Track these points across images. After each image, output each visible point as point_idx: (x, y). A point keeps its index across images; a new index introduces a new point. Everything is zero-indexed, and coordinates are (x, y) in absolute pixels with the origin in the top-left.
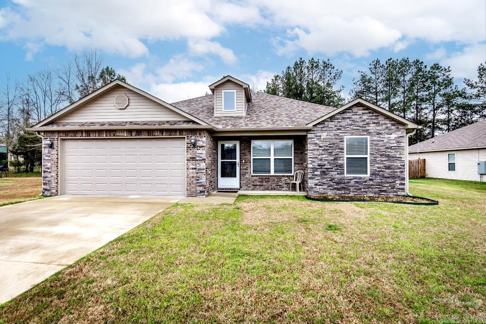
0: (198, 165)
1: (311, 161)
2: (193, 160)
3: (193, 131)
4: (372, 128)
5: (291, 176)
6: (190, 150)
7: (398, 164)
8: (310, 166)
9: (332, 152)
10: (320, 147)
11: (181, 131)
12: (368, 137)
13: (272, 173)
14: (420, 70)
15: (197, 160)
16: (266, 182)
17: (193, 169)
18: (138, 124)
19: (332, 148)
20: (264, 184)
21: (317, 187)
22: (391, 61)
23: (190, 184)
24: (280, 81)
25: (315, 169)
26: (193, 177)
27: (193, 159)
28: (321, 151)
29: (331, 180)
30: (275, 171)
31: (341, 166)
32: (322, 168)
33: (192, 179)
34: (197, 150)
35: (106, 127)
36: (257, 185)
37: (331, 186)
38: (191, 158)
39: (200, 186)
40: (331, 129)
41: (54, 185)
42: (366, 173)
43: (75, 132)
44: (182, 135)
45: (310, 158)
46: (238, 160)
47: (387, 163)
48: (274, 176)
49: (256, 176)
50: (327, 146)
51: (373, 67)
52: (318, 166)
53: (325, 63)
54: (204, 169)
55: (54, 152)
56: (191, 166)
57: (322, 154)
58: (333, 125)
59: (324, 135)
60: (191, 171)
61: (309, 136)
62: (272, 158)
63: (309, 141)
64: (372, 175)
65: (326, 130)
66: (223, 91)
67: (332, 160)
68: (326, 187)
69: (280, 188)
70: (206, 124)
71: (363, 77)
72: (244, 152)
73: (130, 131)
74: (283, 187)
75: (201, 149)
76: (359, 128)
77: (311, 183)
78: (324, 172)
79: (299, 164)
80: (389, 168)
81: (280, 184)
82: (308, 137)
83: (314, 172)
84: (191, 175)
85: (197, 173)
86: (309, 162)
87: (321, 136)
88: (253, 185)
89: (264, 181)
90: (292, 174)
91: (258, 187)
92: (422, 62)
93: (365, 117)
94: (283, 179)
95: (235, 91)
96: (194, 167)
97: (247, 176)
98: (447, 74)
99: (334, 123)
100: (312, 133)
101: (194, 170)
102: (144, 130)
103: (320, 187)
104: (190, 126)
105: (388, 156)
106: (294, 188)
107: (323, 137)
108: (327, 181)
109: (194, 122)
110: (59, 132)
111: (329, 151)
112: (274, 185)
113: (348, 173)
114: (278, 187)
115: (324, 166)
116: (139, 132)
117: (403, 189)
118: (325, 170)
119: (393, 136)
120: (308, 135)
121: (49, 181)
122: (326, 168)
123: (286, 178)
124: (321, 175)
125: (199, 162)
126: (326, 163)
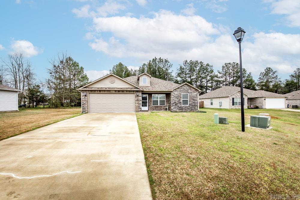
0: (139, 102)
3: (137, 91)
4: (189, 91)
6: (137, 97)
7: (196, 102)
8: (172, 102)
10: (175, 97)
11: (133, 91)
12: (188, 94)
13: (159, 105)
14: (202, 66)
16: (157, 108)
18: (119, 89)
19: (178, 97)
22: (191, 61)
23: (136, 108)
24: (145, 67)
25: (173, 103)
27: (137, 100)
30: (160, 105)
31: (181, 102)
34: (139, 97)
35: (108, 89)
37: (178, 108)
39: (140, 109)
40: (178, 91)
41: (87, 109)
42: (188, 104)
43: (95, 91)
45: (172, 100)
46: (148, 101)
47: (194, 102)
49: (154, 106)
51: (185, 63)
53: (165, 60)
54: (141, 104)
55: (86, 97)
56: (137, 103)
57: (175, 99)
59: (176, 93)
61: (172, 93)
62: (159, 100)
63: (172, 95)
64: (189, 105)
66: (143, 77)
70: (142, 89)
71: (181, 67)
72: (149, 98)
73: (116, 91)
76: (186, 91)
77: (172, 108)
79: (167, 102)
80: (194, 103)
84: (137, 105)
85: (139, 105)
90: (165, 105)
91: (154, 110)
92: (203, 63)
93: (187, 88)
94: (162, 107)
95: (147, 77)
97: (151, 106)
98: (212, 68)
99: (179, 89)
102: (121, 91)
103: (175, 109)
104: (137, 90)
105: (194, 99)
106: (166, 109)
107: (176, 94)
109: (138, 88)
110: (88, 90)
112: (159, 109)
113: (183, 104)
114: (161, 109)
116: (119, 91)
117: (198, 109)
119: (195, 94)
121: (85, 108)
122: (176, 103)
124: (175, 105)
126: (177, 101)
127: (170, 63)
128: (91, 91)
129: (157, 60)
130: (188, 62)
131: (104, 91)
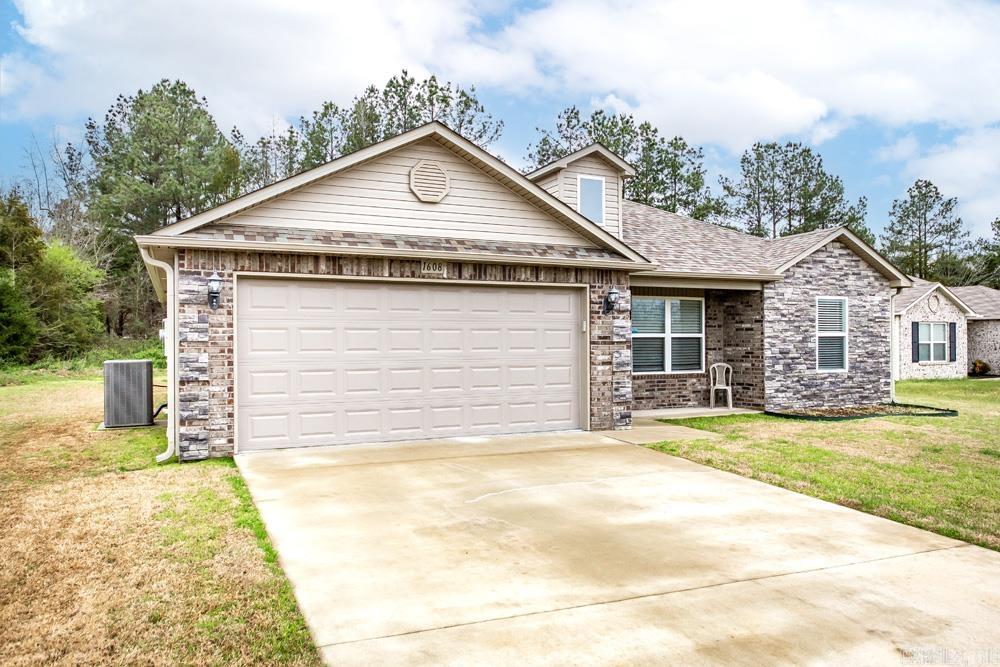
0: (616, 355)
1: (769, 343)
2: (605, 343)
3: (604, 273)
4: (851, 281)
6: (599, 318)
7: (881, 349)
8: (768, 353)
9: (799, 327)
10: (783, 315)
11: (579, 271)
12: (846, 298)
13: (668, 370)
14: (651, 146)
15: (613, 343)
16: (659, 390)
17: (604, 363)
19: (797, 320)
20: (657, 394)
21: (780, 395)
22: (600, 118)
23: (598, 399)
25: (775, 360)
26: (604, 383)
27: (605, 339)
28: (784, 324)
29: (798, 381)
30: (674, 366)
31: (811, 352)
32: (785, 358)
33: (603, 388)
34: (614, 318)
36: (643, 398)
37: (798, 392)
38: (600, 338)
39: (618, 404)
40: (797, 281)
41: (220, 422)
42: (841, 366)
43: (294, 258)
44: (581, 282)
45: (769, 337)
47: (870, 348)
48: (673, 376)
49: (642, 377)
50: (792, 314)
51: (565, 122)
52: (781, 353)
53: (463, 94)
54: (628, 364)
55: (220, 317)
56: (601, 358)
57: (786, 330)
58: (800, 273)
60: (600, 368)
62: (668, 336)
63: (767, 303)
64: (853, 368)
65: (790, 283)
66: (579, 176)
67: (799, 342)
68: (791, 394)
69: (681, 401)
73: (458, 266)
74: (689, 400)
75: (621, 316)
76: (834, 281)
77: (770, 388)
78: (788, 365)
79: (715, 349)
80: (871, 355)
81: (684, 393)
82: (765, 295)
83: (773, 366)
84: (600, 379)
85: (614, 373)
86: (767, 346)
87: (783, 294)
88: (636, 399)
89: (656, 388)
90: (703, 371)
91: (644, 402)
92: (655, 131)
93: (842, 262)
94: (689, 382)
95: (603, 179)
96: (606, 358)
99: (801, 270)
100: (771, 288)
101: (607, 367)
102: (494, 265)
103: (783, 395)
104: (607, 262)
105: (871, 335)
107: (787, 296)
108: (793, 382)
109: (614, 253)
110: (237, 254)
111: (796, 324)
112: (673, 396)
113: (822, 365)
114: (681, 399)
115: (788, 353)
116: (480, 268)
117: (888, 392)
118: (790, 361)
119: (877, 299)
120: (766, 291)
121: (205, 412)
122: (792, 358)
123: (695, 380)
124: (784, 373)
125: (616, 347)
126: (791, 347)
127: (486, 113)
128: (263, 257)
129: (414, 90)
130: (585, 118)
131: (374, 261)
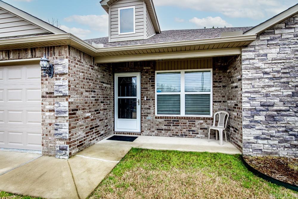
0: (56, 105)
1: (248, 97)
2: (50, 97)
5: (209, 119)
6: (46, 80)
8: (246, 106)
9: (288, 83)
10: (266, 73)
13: (183, 114)
15: (56, 97)
16: (173, 126)
17: (50, 111)
20: (172, 128)
21: (260, 141)
23: (47, 135)
25: (255, 112)
26: (50, 124)
27: (50, 94)
28: (267, 80)
29: (286, 131)
30: (187, 112)
32: (268, 110)
33: (50, 128)
34: (57, 79)
36: (162, 130)
37: (286, 141)
38: (47, 93)
39: (60, 139)
40: (286, 42)
44: (35, 57)
45: (246, 92)
46: (138, 97)
48: (185, 118)
49: (161, 118)
50: (278, 72)
52: (262, 105)
54: (65, 112)
56: (48, 107)
57: (269, 86)
58: (289, 34)
59: (273, 53)
60: (48, 114)
61: (245, 55)
62: (182, 94)
63: (245, 64)
65: (277, 44)
66: (119, 9)
67: (288, 96)
68: (276, 142)
69: (193, 134)
72: (146, 86)
74: (197, 134)
75: (62, 78)
77: (248, 135)
78: (273, 117)
79: (220, 102)
81: (193, 129)
82: (243, 57)
83: (253, 116)
84: (48, 121)
85: (57, 118)
86: (244, 99)
87: (266, 55)
88: (158, 129)
89: (172, 124)
90: (211, 116)
91: (163, 132)
94: (197, 122)
95: (134, 7)
96: (51, 107)
97: (149, 117)
99: (293, 31)
100: (250, 51)
101: (52, 113)
103: (265, 142)
106: (214, 135)
107: (270, 56)
108: (279, 132)
111: (282, 80)
112: (185, 130)
114: (191, 132)
115: (273, 106)
118: (275, 113)
120: (243, 54)
122: (276, 111)
123: (202, 121)
124: (266, 123)
125: (58, 99)
126: (277, 100)
